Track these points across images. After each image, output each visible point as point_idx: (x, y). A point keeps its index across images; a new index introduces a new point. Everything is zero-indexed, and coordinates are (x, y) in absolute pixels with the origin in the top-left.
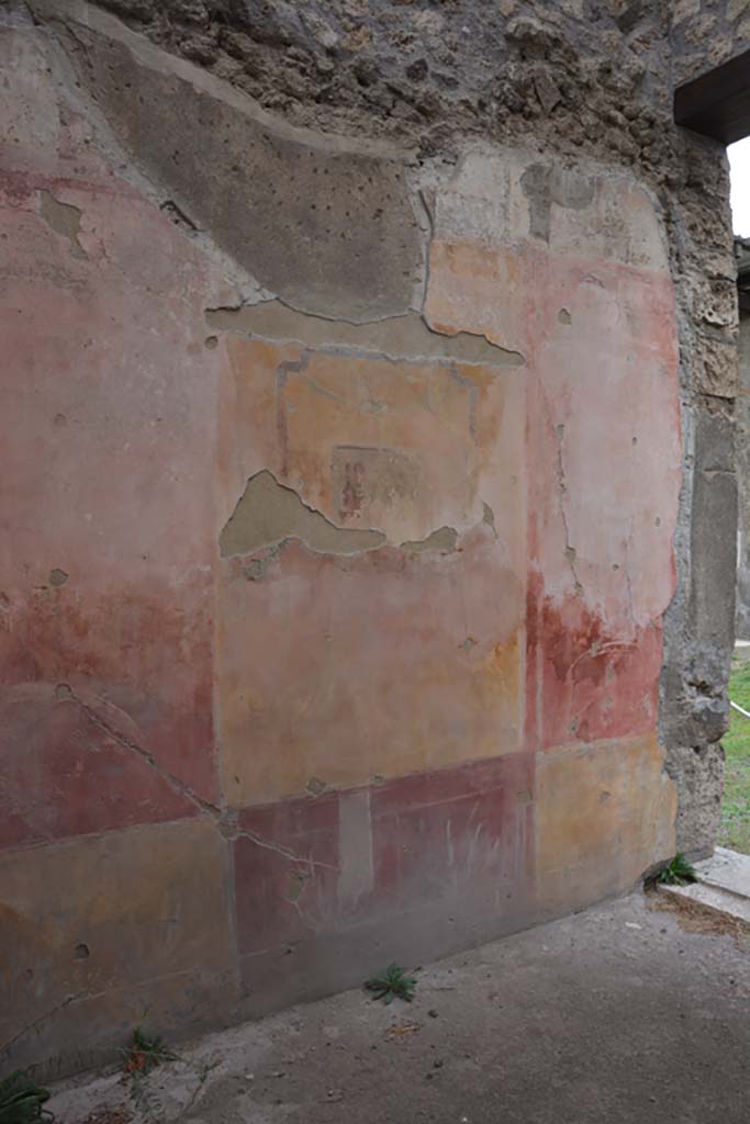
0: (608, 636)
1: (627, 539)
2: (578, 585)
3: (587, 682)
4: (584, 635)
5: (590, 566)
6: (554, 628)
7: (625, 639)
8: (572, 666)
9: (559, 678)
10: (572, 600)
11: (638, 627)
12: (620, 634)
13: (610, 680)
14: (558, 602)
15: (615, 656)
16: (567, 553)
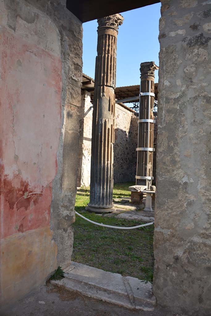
0: (31, 190)
1: (40, 153)
2: (19, 171)
3: (23, 209)
4: (22, 190)
5: (25, 163)
6: (9, 188)
7: (38, 191)
8: (16, 203)
9: (11, 208)
10: (17, 176)
11: (43, 187)
12: (36, 189)
13: (32, 207)
14: (10, 177)
15: (34, 198)
16: (15, 157)
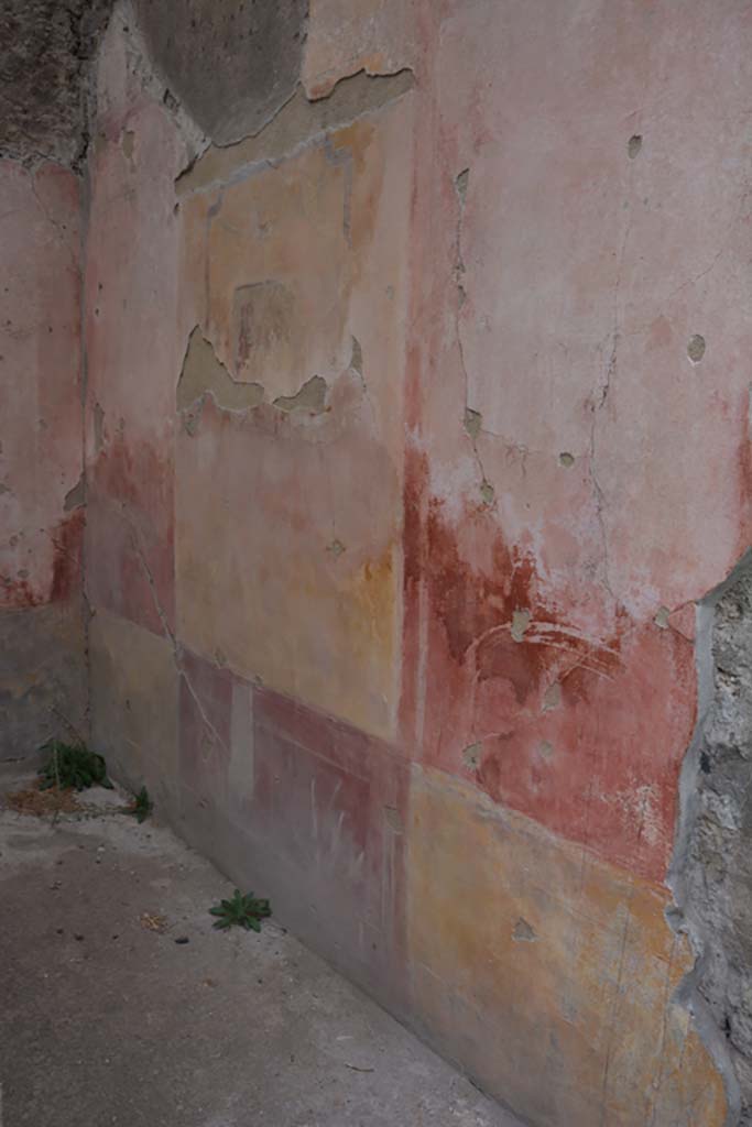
0: (549, 609)
1: (599, 393)
2: (486, 487)
3: (502, 686)
4: (499, 590)
5: (511, 450)
6: (445, 558)
7: (592, 631)
8: (476, 642)
9: (453, 654)
10: (477, 513)
11: (621, 613)
12: (576, 614)
13: (549, 703)
14: (451, 514)
15: (564, 659)
16: (467, 422)
